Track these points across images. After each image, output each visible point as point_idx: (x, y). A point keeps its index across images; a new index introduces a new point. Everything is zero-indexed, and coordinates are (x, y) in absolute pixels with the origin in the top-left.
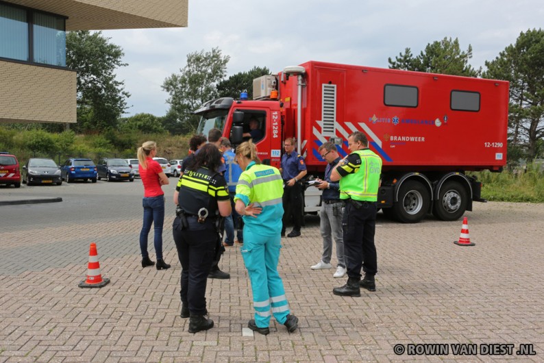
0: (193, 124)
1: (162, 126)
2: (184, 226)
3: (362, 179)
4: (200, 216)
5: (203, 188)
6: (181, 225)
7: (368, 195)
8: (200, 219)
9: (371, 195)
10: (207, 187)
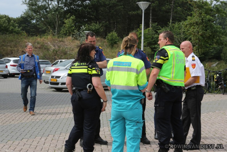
0: (49, 25)
1: (19, 27)
2: (79, 97)
3: (171, 68)
4: (88, 89)
5: (85, 71)
6: (78, 97)
7: (175, 81)
8: (89, 90)
9: (177, 81)
10: (87, 70)
